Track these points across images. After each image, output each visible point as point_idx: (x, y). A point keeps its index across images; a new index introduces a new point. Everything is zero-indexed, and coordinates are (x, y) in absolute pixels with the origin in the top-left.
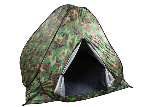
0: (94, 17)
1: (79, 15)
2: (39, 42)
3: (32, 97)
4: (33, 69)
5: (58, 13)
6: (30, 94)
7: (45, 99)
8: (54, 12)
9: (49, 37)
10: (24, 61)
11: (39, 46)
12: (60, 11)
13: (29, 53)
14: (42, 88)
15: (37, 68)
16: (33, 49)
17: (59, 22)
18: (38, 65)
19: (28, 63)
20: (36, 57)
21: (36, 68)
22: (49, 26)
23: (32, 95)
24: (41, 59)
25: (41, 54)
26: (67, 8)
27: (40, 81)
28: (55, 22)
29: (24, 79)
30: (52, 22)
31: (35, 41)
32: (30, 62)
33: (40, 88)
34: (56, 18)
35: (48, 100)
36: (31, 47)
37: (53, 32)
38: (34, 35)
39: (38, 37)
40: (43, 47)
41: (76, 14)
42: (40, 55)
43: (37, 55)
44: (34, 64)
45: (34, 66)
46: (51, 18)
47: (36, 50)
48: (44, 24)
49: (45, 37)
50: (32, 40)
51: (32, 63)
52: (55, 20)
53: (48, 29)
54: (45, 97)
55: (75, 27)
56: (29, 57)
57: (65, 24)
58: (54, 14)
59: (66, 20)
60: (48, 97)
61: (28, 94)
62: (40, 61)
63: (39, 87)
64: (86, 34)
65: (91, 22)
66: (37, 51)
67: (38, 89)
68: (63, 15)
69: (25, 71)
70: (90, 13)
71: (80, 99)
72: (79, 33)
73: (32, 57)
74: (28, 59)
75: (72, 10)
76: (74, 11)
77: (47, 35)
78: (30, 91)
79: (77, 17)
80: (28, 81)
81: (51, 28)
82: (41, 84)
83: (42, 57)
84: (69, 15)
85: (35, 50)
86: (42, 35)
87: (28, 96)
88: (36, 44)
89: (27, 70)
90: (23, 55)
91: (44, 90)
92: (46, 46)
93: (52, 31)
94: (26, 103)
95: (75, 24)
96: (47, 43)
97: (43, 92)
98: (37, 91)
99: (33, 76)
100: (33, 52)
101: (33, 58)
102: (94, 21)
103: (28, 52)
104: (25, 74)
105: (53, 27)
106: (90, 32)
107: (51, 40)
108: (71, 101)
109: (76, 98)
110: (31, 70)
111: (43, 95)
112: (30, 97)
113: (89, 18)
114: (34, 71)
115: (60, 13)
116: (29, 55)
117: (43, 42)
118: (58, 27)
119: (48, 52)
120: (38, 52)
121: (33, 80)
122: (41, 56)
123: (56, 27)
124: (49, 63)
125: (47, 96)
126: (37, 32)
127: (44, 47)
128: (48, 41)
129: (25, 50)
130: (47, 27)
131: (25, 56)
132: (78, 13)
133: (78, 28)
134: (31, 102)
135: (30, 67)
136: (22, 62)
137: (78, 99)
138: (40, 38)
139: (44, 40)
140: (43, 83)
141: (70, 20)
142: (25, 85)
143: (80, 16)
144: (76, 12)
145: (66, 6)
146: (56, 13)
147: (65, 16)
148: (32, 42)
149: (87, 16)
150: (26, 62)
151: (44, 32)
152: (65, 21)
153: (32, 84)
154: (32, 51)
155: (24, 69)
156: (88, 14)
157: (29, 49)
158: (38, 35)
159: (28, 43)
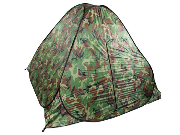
0: (116, 16)
1: (98, 15)
2: (53, 52)
3: (52, 119)
4: (50, 85)
5: (73, 15)
6: (50, 115)
7: (69, 120)
8: (67, 13)
9: (65, 45)
10: (35, 76)
11: (54, 57)
12: (75, 12)
13: (41, 66)
14: (65, 108)
15: (56, 84)
16: (46, 60)
17: (76, 26)
18: (57, 80)
19: (42, 79)
20: (52, 70)
21: (54, 84)
22: (63, 31)
23: (53, 116)
24: (59, 73)
25: (58, 66)
26: (83, 9)
27: (61, 99)
28: (70, 26)
29: (41, 99)
30: (67, 26)
31: (47, 51)
32: (45, 77)
33: (62, 108)
34: (71, 21)
35: (71, 122)
36: (42, 59)
37: (70, 39)
38: (44, 44)
39: (51, 45)
40: (59, 57)
41: (94, 15)
42: (57, 68)
43: (53, 67)
44: (51, 80)
45: (51, 82)
46: (64, 21)
47: (51, 62)
48: (56, 29)
49: (59, 45)
50: (42, 49)
51: (48, 79)
52: (70, 24)
53: (62, 35)
54: (68, 118)
55: (95, 31)
56: (43, 71)
57: (84, 28)
58: (67, 16)
59: (84, 23)
60: (72, 117)
61: (48, 116)
62: (59, 76)
63: (60, 106)
64: (108, 37)
65: (113, 22)
66: (52, 64)
67: (60, 109)
68: (79, 18)
69: (40, 88)
70: (111, 12)
71: (108, 117)
72: (100, 38)
73: (46, 71)
74: (42, 74)
75: (89, 11)
76: (92, 12)
77: (63, 43)
78: (50, 113)
79: (96, 19)
80: (47, 100)
81: (67, 33)
82: (62, 102)
83: (61, 70)
84: (86, 17)
85: (49, 62)
86: (56, 43)
87: (48, 118)
88: (49, 55)
89: (43, 88)
90: (33, 68)
91: (66, 110)
92: (63, 56)
93: (69, 37)
94: (46, 126)
95: (95, 27)
96: (65, 52)
97: (66, 112)
98: (58, 112)
99: (52, 94)
100: (47, 64)
101: (48, 72)
102: (117, 21)
103: (39, 64)
104: (41, 92)
105: (69, 32)
106: (113, 35)
107: (69, 49)
108: (98, 120)
109: (104, 117)
110: (48, 86)
111: (65, 116)
112: (50, 119)
113: (110, 18)
114: (54, 88)
115: (75, 15)
116: (42, 68)
117: (58, 52)
118: (75, 32)
119: (67, 64)
120: (54, 65)
121: (54, 99)
122: (59, 68)
123: (73, 33)
124: (71, 76)
125: (70, 116)
126: (47, 39)
127: (61, 57)
128: (65, 50)
129: (34, 62)
130: (61, 32)
131: (36, 70)
132: (97, 13)
133: (99, 31)
134: (51, 125)
135: (46, 84)
136: (33, 77)
137: (106, 118)
138: (53, 46)
139: (60, 49)
140: (65, 102)
141: (89, 23)
142: (44, 106)
143: (100, 17)
144: (95, 12)
145: (81, 6)
146: (69, 15)
147: (83, 19)
148: (43, 52)
149: (107, 17)
150: (39, 77)
151: (58, 39)
152: (82, 24)
153: (52, 104)
154: (45, 64)
155: (38, 86)
156: (109, 14)
157: (41, 61)
158: (50, 43)
159: (37, 53)
